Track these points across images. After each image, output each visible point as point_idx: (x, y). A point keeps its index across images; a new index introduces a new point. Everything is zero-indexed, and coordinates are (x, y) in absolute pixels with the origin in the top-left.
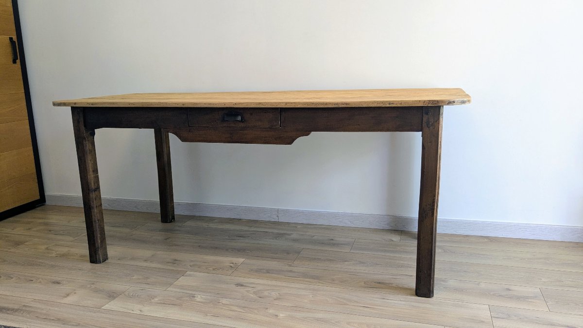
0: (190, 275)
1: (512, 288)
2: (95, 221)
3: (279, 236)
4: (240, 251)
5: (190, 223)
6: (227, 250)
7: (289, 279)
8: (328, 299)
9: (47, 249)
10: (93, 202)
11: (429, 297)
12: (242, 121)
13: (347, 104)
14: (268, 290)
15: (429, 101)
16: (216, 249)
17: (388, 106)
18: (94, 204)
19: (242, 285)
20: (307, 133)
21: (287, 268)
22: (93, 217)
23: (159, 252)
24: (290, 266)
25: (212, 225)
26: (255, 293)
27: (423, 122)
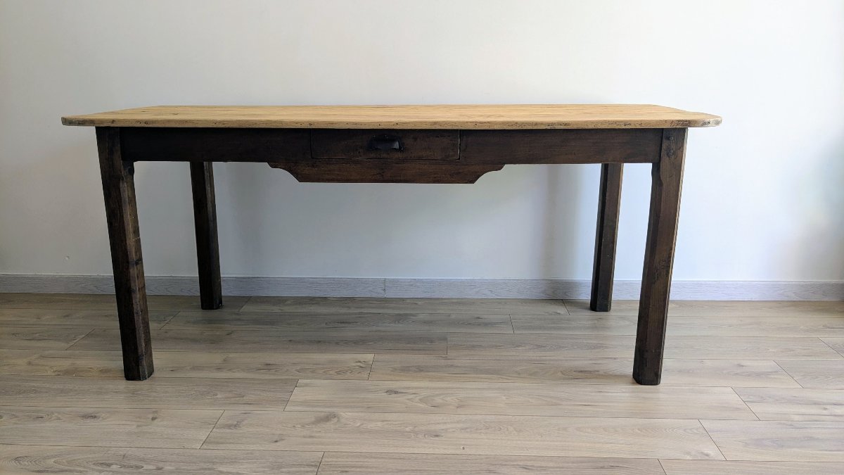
0: (306, 385)
1: (744, 363)
2: (137, 313)
3: (400, 318)
4: (360, 343)
5: (247, 308)
6: (337, 343)
7: (461, 377)
9: (29, 363)
10: (135, 282)
11: (657, 384)
12: (400, 150)
13: (566, 124)
14: (440, 395)
15: (679, 121)
16: (320, 343)
17: (624, 127)
18: (135, 285)
19: (396, 393)
20: (497, 166)
21: (443, 362)
22: (135, 306)
23: (231, 355)
24: (446, 358)
25: (287, 309)
26: (421, 400)
27: (663, 150)
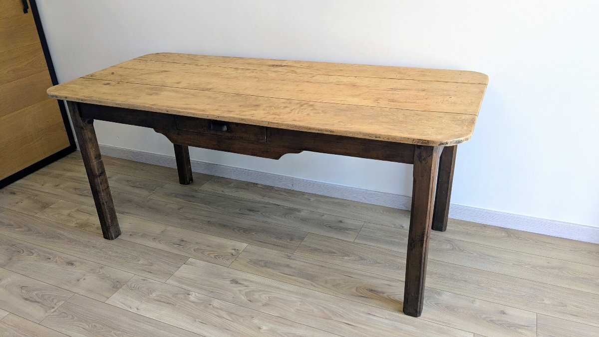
0: (191, 264)
3: (289, 212)
4: (245, 232)
5: (207, 187)
6: (234, 230)
7: (282, 276)
8: (315, 310)
9: (69, 215)
10: (99, 186)
11: (416, 316)
12: (227, 131)
13: (331, 131)
14: (260, 291)
15: (419, 140)
16: (225, 228)
17: (374, 138)
19: (237, 283)
20: (297, 151)
21: (286, 261)
22: (101, 200)
23: (169, 228)
24: (289, 257)
26: (247, 294)
27: (415, 155)
